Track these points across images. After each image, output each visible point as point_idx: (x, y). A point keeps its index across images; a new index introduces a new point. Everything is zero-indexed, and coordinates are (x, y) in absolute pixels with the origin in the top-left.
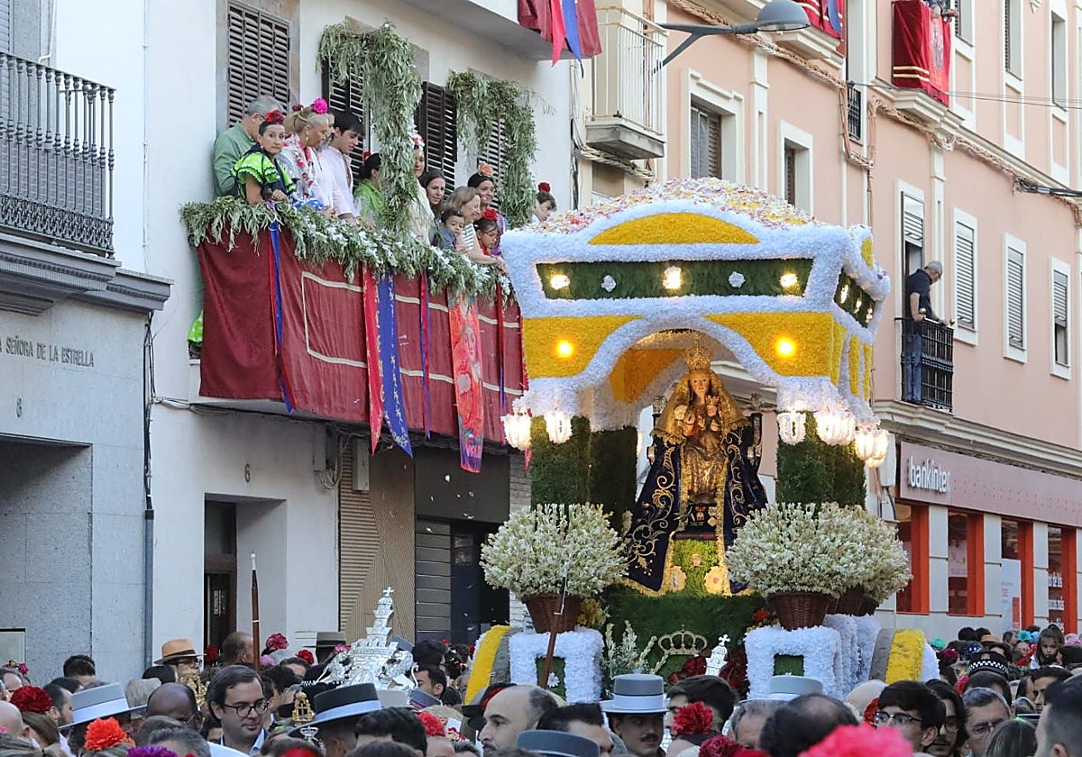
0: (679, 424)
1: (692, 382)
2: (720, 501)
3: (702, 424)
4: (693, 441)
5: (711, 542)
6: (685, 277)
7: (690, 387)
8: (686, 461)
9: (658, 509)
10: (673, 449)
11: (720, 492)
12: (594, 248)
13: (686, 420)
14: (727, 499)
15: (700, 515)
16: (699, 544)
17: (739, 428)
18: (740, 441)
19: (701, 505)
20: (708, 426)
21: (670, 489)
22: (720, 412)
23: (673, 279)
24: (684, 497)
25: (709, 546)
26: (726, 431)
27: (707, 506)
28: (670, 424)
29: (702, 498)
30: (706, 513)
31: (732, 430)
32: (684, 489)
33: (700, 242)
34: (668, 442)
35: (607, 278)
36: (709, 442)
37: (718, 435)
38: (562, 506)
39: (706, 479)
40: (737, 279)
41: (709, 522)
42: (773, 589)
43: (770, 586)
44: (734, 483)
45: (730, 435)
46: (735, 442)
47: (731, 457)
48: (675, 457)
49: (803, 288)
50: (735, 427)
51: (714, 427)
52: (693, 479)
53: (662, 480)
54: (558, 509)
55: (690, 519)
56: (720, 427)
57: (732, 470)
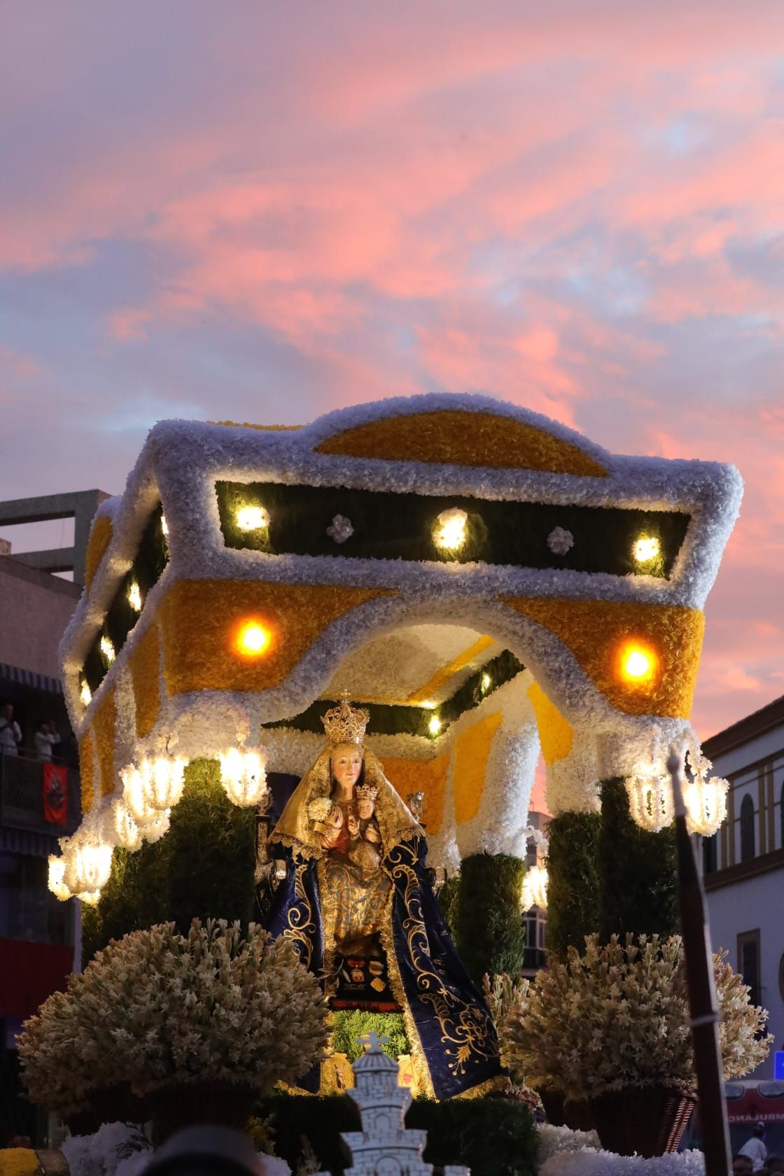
0: (317, 827)
2: (391, 954)
3: (354, 830)
4: (340, 855)
5: (392, 1015)
6: (473, 526)
7: (331, 771)
8: (330, 887)
10: (303, 868)
11: (387, 938)
12: (324, 461)
13: (331, 821)
14: (402, 951)
15: (358, 975)
16: (374, 1019)
17: (415, 838)
18: (416, 859)
19: (355, 958)
20: (363, 832)
21: (305, 930)
22: (378, 814)
23: (452, 530)
24: (328, 944)
25: (390, 1022)
26: (393, 843)
27: (368, 959)
28: (302, 822)
29: (357, 947)
30: (366, 969)
31: (403, 842)
32: (327, 931)
33: (512, 466)
34: (300, 855)
35: (340, 518)
36: (366, 858)
37: (378, 847)
38: (237, 923)
39: (358, 918)
40: (561, 540)
41: (374, 983)
42: (618, 1085)
43: (609, 1079)
44: (413, 923)
45: (397, 849)
46: (407, 860)
47: (402, 882)
48: (310, 880)
49: (670, 565)
50: (405, 837)
51: (372, 836)
52: (339, 916)
53: (294, 914)
55: (343, 979)
56: (379, 836)
57: (407, 903)
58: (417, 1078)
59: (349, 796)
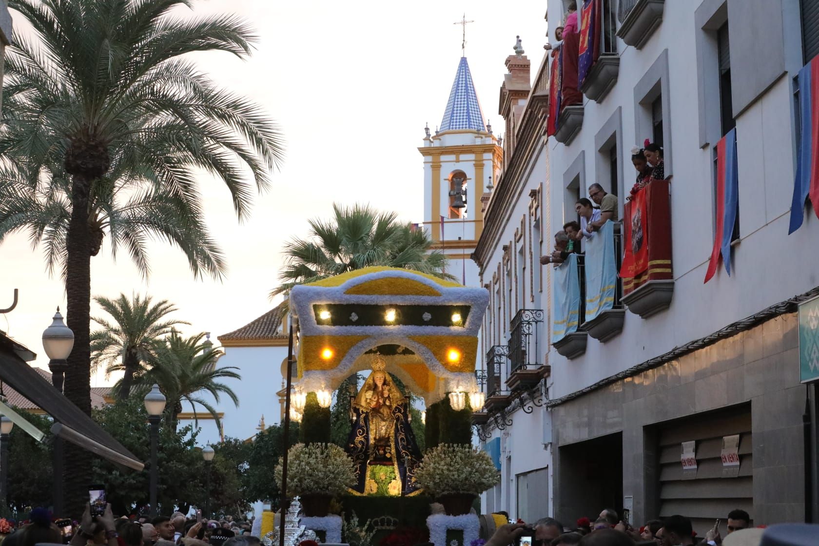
0: (368, 401)
1: (375, 378)
2: (393, 444)
3: (381, 401)
4: (376, 411)
5: (391, 466)
6: (398, 314)
7: (374, 380)
8: (372, 422)
9: (358, 448)
10: (364, 415)
11: (392, 439)
12: (347, 296)
13: (373, 399)
14: (396, 443)
15: (381, 452)
16: (384, 468)
17: (402, 404)
18: (403, 411)
19: (381, 446)
20: (384, 402)
21: (364, 437)
22: (390, 395)
23: (391, 316)
24: (372, 441)
25: (390, 469)
26: (394, 406)
27: (385, 447)
28: (363, 400)
29: (383, 442)
30: (384, 450)
31: (398, 405)
32: (371, 437)
33: (408, 294)
34: (362, 411)
35: (353, 314)
36: (385, 411)
37: (390, 407)
38: (324, 444)
39: (383, 432)
40: (427, 316)
41: (386, 455)
42: (446, 493)
43: (443, 491)
44: (400, 434)
45: (396, 407)
46: (400, 411)
47: (398, 419)
48: (366, 419)
49: (464, 323)
50: (400, 403)
51: (388, 403)
52: (376, 432)
53: (360, 432)
54: (322, 445)
55: (376, 454)
56: (391, 403)
57: (399, 427)
58: (398, 488)
59: (380, 389)
